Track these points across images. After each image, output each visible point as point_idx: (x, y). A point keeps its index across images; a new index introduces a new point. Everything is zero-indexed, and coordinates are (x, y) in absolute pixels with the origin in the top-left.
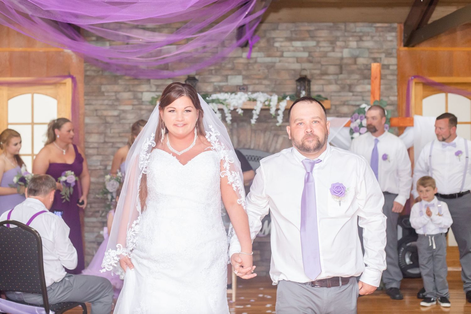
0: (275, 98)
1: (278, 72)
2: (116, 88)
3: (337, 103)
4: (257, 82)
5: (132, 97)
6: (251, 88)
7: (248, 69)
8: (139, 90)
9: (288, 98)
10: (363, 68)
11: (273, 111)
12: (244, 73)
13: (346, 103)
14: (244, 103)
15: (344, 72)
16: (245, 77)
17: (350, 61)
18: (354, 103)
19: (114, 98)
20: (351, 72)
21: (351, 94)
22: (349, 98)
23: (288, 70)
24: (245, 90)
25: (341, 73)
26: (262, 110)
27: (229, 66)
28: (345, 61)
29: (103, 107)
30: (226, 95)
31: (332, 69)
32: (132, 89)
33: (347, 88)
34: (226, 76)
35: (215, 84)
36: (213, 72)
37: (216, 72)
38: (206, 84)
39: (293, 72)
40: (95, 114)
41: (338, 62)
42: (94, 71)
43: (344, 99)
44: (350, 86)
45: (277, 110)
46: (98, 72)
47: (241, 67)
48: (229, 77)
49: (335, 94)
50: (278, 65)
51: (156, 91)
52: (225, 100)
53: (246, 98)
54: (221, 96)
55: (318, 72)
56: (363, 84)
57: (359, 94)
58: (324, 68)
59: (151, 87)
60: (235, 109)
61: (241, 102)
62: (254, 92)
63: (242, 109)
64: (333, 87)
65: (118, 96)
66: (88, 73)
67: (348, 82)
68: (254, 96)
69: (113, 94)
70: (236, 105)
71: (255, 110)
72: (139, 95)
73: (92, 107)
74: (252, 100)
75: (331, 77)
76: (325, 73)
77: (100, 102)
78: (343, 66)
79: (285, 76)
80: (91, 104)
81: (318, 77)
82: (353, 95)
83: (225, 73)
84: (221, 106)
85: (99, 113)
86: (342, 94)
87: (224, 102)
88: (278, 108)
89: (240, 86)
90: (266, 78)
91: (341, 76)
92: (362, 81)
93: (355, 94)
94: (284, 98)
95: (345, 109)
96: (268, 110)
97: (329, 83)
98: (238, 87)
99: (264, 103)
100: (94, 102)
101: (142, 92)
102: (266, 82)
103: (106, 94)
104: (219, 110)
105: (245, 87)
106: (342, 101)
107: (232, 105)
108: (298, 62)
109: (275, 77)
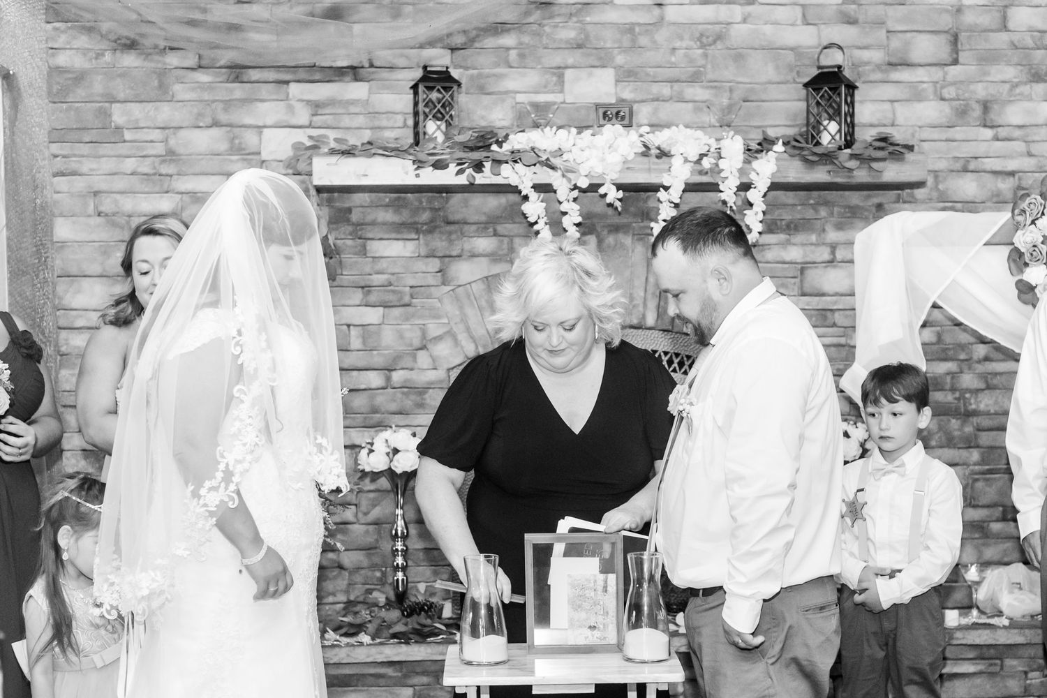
0: (734, 147)
1: (739, 57)
2: (165, 113)
3: (941, 165)
4: (666, 90)
5: (223, 146)
6: (643, 113)
7: (634, 47)
8: (248, 120)
9: (779, 147)
10: (1029, 42)
11: (728, 193)
12: (620, 59)
13: (972, 166)
14: (627, 166)
15: (963, 57)
16: (626, 75)
17: (985, 20)
18: (997, 165)
19: (159, 149)
20: (989, 58)
21: (989, 133)
22: (981, 149)
23: (772, 49)
24: (626, 122)
25: (955, 62)
26: (690, 188)
27: (568, 33)
28: (969, 18)
29: (120, 183)
30: (562, 133)
31: (926, 47)
32: (223, 118)
33: (977, 111)
34: (559, 72)
35: (520, 98)
36: (513, 54)
37: (522, 56)
38: (486, 100)
39: (790, 57)
40: (91, 209)
41: (946, 22)
42: (84, 52)
43: (965, 151)
44: (986, 106)
45: (745, 187)
46: (99, 55)
47: (608, 39)
48: (569, 74)
49: (936, 134)
50: (740, 33)
51: (310, 126)
52: (559, 153)
53: (632, 145)
54: (544, 140)
55: (876, 56)
56: (1029, 98)
57: (1017, 133)
58: (896, 43)
59: (291, 109)
60: (594, 187)
61: (615, 159)
62: (655, 126)
63: (619, 187)
64: (930, 111)
65: (172, 142)
66: (62, 60)
67: (980, 91)
68: (659, 139)
69: (156, 135)
70: (599, 170)
71: (666, 188)
72: (250, 138)
73: (79, 184)
74: (654, 152)
75: (920, 74)
76: (900, 63)
77: (107, 165)
78: (963, 37)
79: (763, 70)
80: (74, 173)
81: (878, 76)
82: (996, 138)
83: (557, 59)
84: (545, 176)
85: (107, 205)
86: (958, 133)
87: (554, 161)
88: (745, 180)
89: (607, 107)
90: (694, 79)
91: (953, 71)
92: (1025, 89)
93: (1003, 132)
94: (766, 144)
95: (968, 187)
96: (714, 187)
97: (916, 96)
98: (601, 111)
99: (698, 162)
100: (86, 166)
101: (260, 128)
102: (698, 92)
103: (128, 135)
104: (538, 188)
105: (624, 111)
106: (956, 159)
107: (584, 170)
108: (806, 22)
109: (729, 73)
